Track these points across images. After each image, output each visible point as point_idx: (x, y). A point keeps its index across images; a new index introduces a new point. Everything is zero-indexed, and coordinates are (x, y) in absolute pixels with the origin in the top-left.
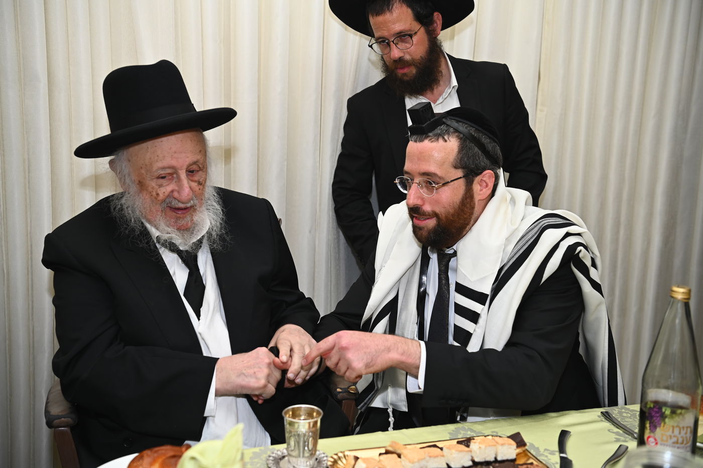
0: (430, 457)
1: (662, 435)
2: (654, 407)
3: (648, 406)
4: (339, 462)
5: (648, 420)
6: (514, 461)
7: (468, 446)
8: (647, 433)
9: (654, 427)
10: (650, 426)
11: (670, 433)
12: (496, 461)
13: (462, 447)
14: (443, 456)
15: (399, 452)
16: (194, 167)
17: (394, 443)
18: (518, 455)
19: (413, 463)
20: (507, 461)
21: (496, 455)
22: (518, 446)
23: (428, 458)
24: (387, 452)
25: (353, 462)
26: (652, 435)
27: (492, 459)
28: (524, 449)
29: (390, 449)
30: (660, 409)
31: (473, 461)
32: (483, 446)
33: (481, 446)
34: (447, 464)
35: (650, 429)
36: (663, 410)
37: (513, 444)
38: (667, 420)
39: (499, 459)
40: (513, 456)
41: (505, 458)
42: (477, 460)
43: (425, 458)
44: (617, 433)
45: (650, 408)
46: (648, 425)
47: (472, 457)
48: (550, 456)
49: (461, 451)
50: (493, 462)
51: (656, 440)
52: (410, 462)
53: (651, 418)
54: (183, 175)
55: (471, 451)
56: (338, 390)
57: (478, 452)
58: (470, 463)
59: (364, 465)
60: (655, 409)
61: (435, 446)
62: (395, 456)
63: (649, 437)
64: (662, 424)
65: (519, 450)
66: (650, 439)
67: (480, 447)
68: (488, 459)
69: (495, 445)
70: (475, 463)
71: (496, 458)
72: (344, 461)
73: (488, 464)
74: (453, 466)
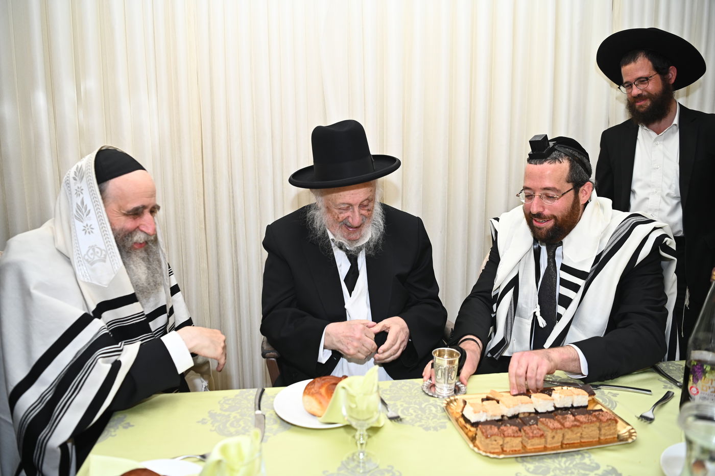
0: (522, 403)
1: (703, 386)
2: (697, 364)
3: (692, 364)
4: (451, 404)
5: (691, 374)
6: (586, 407)
7: (550, 395)
8: (690, 384)
9: (696, 380)
10: (693, 379)
11: (709, 384)
12: (573, 407)
13: (545, 395)
14: (532, 403)
15: (497, 398)
17: (492, 392)
18: (589, 402)
19: (509, 407)
20: (581, 407)
21: (573, 402)
22: (589, 396)
23: (520, 405)
24: (488, 399)
25: (462, 405)
26: (694, 385)
27: (570, 406)
28: (593, 397)
29: (490, 396)
30: (702, 366)
31: (555, 407)
32: (563, 396)
33: (561, 395)
34: (535, 409)
36: (705, 367)
37: (586, 394)
38: (707, 375)
39: (575, 405)
40: (585, 404)
41: (579, 405)
42: (558, 406)
43: (518, 405)
44: (665, 382)
45: (694, 365)
46: (691, 378)
47: (554, 404)
49: (545, 399)
50: (570, 408)
51: (697, 389)
52: (507, 407)
53: (694, 373)
54: (356, 208)
55: (553, 400)
57: (559, 400)
58: (553, 409)
59: (472, 409)
60: (697, 366)
62: (495, 402)
63: (691, 387)
64: (703, 378)
66: (692, 389)
67: (560, 397)
68: (566, 406)
69: (572, 395)
70: (556, 409)
71: (572, 405)
72: (455, 403)
73: (566, 409)
74: (540, 411)
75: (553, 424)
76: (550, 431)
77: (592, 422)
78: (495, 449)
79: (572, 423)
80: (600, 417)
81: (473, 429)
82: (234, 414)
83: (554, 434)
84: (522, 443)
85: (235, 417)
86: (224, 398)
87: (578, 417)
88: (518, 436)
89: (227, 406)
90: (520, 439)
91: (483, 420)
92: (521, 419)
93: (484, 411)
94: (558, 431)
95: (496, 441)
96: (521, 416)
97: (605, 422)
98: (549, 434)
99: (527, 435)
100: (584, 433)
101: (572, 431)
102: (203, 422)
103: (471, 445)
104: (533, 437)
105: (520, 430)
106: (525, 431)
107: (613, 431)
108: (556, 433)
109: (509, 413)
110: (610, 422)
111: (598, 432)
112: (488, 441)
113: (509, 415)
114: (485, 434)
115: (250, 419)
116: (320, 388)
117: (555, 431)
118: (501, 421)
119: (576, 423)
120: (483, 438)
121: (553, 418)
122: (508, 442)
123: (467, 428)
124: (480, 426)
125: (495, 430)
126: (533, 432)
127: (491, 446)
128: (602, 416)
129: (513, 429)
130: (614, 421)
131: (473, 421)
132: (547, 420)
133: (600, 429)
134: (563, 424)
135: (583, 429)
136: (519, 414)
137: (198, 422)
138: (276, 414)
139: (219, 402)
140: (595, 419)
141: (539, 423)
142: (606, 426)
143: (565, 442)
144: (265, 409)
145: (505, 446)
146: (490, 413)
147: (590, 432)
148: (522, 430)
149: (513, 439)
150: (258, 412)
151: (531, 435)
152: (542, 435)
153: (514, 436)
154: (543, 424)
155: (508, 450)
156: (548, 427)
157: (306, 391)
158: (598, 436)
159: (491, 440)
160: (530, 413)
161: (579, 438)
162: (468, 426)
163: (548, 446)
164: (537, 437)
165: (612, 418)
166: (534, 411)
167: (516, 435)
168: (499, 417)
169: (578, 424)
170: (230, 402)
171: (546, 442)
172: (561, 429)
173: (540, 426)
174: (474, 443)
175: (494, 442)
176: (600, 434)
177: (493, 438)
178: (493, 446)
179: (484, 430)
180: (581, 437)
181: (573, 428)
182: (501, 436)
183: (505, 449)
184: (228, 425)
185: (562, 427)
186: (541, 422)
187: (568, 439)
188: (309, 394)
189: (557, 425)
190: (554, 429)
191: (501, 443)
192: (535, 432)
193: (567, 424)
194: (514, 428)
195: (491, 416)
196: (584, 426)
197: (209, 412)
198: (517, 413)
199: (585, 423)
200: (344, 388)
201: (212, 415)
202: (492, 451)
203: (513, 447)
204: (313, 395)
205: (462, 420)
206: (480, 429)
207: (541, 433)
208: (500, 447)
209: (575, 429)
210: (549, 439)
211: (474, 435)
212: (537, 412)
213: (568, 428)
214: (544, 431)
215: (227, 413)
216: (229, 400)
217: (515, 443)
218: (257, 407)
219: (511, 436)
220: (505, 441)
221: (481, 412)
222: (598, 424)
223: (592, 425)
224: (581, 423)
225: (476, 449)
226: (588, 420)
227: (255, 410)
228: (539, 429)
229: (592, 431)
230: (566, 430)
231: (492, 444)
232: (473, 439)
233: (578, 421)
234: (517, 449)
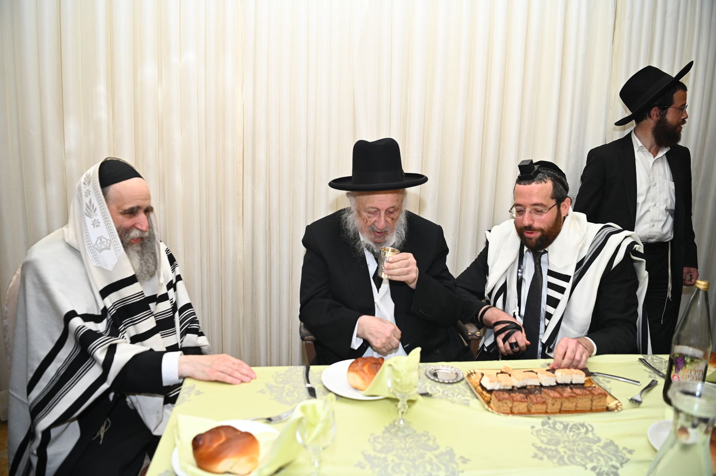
0: (530, 377)
1: (683, 375)
2: (679, 357)
3: (675, 356)
4: (472, 376)
6: (583, 384)
7: (554, 373)
8: (673, 373)
9: (678, 370)
10: (675, 369)
11: (689, 373)
13: (550, 373)
14: (538, 378)
15: (509, 373)
16: (391, 210)
17: (506, 368)
18: (586, 381)
19: (519, 380)
20: (579, 384)
21: (572, 380)
22: (586, 376)
23: (528, 378)
24: (502, 372)
25: (480, 376)
26: (676, 374)
27: (569, 382)
28: (590, 378)
29: (504, 371)
30: (683, 358)
31: (557, 383)
32: (564, 374)
33: (562, 373)
34: (540, 383)
36: (685, 359)
37: (583, 374)
38: (687, 366)
39: (574, 382)
40: (583, 382)
41: (577, 382)
42: (559, 382)
43: (526, 378)
44: (649, 372)
45: (677, 357)
47: (556, 380)
48: (606, 384)
49: (549, 376)
50: (570, 384)
51: (678, 377)
52: (517, 379)
53: (676, 364)
54: (383, 213)
55: (555, 376)
56: (469, 334)
57: (560, 377)
58: (555, 384)
59: (488, 379)
60: (680, 358)
61: (532, 371)
62: (507, 375)
63: (674, 376)
64: (684, 368)
65: (586, 378)
66: (674, 377)
67: (562, 375)
68: (566, 382)
69: (571, 374)
70: (558, 384)
71: (571, 382)
72: (474, 375)
73: (566, 385)
74: (544, 384)
75: (553, 394)
76: (551, 399)
77: (586, 395)
78: (505, 410)
79: (569, 394)
80: (593, 391)
81: (488, 395)
82: (287, 386)
83: (554, 401)
84: (528, 408)
85: (289, 389)
86: (276, 373)
87: (575, 390)
88: (524, 402)
89: (280, 380)
90: (526, 404)
91: (497, 388)
92: (528, 390)
93: (498, 382)
94: (558, 400)
95: (506, 404)
96: (529, 387)
97: (596, 395)
98: (550, 401)
99: (532, 402)
100: (579, 403)
101: (569, 400)
102: (262, 392)
103: (486, 406)
104: (537, 403)
105: (527, 398)
106: (530, 398)
107: (602, 403)
108: (556, 401)
109: (518, 384)
110: (600, 396)
111: (590, 403)
112: (500, 403)
113: (519, 386)
114: (498, 398)
115: (302, 390)
116: (363, 366)
117: (554, 399)
118: (512, 390)
119: (572, 394)
120: (496, 401)
121: (554, 390)
122: (516, 406)
123: (483, 394)
124: (494, 392)
125: (506, 395)
126: (537, 399)
127: (502, 408)
128: (595, 390)
129: (521, 397)
130: (604, 396)
131: (489, 388)
132: (549, 391)
133: (592, 401)
134: (561, 395)
135: (578, 400)
136: (526, 386)
137: (258, 392)
138: (325, 387)
139: (273, 376)
140: (588, 393)
141: (542, 393)
142: (597, 399)
143: (563, 409)
144: (314, 383)
145: (514, 409)
146: (503, 383)
147: (585, 403)
148: (528, 398)
149: (520, 403)
150: (308, 385)
151: (535, 401)
152: (544, 403)
153: (521, 401)
154: (545, 393)
155: (516, 412)
156: (549, 395)
157: (351, 368)
158: (590, 406)
159: (502, 403)
160: (536, 386)
161: (574, 407)
162: (485, 393)
163: (549, 411)
164: (539, 403)
165: (603, 392)
166: (539, 384)
167: (523, 400)
168: (510, 388)
169: (574, 395)
170: (282, 376)
171: (547, 408)
172: (560, 398)
173: (543, 395)
174: (489, 406)
175: (505, 405)
176: (592, 405)
177: (504, 401)
178: (504, 408)
179: (497, 395)
180: (576, 406)
181: (570, 398)
182: (510, 400)
183: (513, 411)
184: (284, 395)
185: (561, 397)
186: (543, 391)
187: (565, 407)
188: (353, 371)
189: (557, 395)
190: (554, 398)
191: (510, 405)
192: (538, 399)
193: (565, 394)
194: (522, 395)
195: (504, 386)
196: (579, 397)
197: (266, 384)
198: (525, 385)
199: (580, 395)
200: (390, 365)
201: (269, 387)
202: (503, 411)
203: (520, 409)
204: (357, 372)
205: (479, 388)
206: (495, 394)
207: (544, 400)
208: (509, 409)
209: (572, 399)
210: (550, 406)
211: (489, 400)
212: (541, 386)
213: (566, 398)
214: (546, 399)
215: (281, 386)
216: (281, 374)
217: (523, 407)
218: (306, 381)
219: (519, 401)
220: (514, 405)
221: (496, 382)
222: (590, 396)
223: (586, 397)
224: (577, 395)
225: (490, 409)
226: (583, 393)
227: (306, 384)
228: (542, 397)
229: (586, 401)
230: (564, 399)
231: (503, 406)
232: (488, 403)
233: (575, 393)
234: (523, 411)
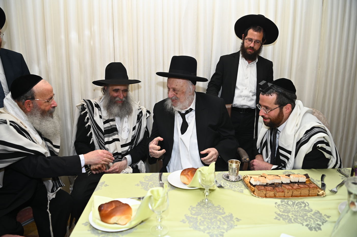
0: (276, 179)
3: (355, 167)
4: (245, 178)
5: (354, 172)
7: (289, 177)
12: (299, 182)
14: (280, 179)
15: (265, 176)
17: (264, 174)
18: (306, 181)
19: (270, 180)
20: (303, 182)
21: (299, 180)
23: (275, 179)
24: (261, 176)
25: (250, 178)
27: (297, 181)
28: (309, 179)
31: (291, 181)
33: (293, 177)
34: (282, 182)
35: (355, 175)
37: (305, 177)
39: (300, 181)
42: (292, 181)
43: (274, 179)
44: (342, 177)
46: (354, 174)
47: (290, 180)
48: (318, 182)
49: (286, 178)
50: (298, 182)
52: (269, 180)
53: (356, 171)
55: (290, 178)
56: (243, 159)
57: (292, 179)
58: (290, 182)
59: (254, 179)
61: (278, 176)
62: (264, 177)
65: (307, 179)
68: (296, 181)
69: (298, 177)
70: (291, 182)
72: (247, 178)
73: (296, 183)
74: (284, 182)
76: (287, 190)
77: (306, 187)
78: (262, 195)
79: (297, 187)
80: (310, 186)
81: (253, 188)
82: (150, 183)
83: (288, 191)
84: (274, 194)
85: (151, 184)
86: (145, 176)
87: (300, 185)
88: (272, 191)
89: (147, 179)
90: (273, 192)
91: (258, 184)
92: (275, 185)
93: (259, 181)
94: (290, 190)
95: (263, 192)
96: (275, 184)
97: (312, 188)
98: (286, 191)
99: (277, 191)
100: (302, 192)
101: (297, 190)
102: (138, 185)
103: (252, 193)
104: (279, 192)
105: (274, 189)
106: (276, 189)
107: (315, 192)
108: (289, 191)
109: (270, 182)
110: (314, 188)
111: (308, 192)
112: (259, 192)
113: (270, 183)
114: (258, 189)
115: (157, 185)
116: (188, 172)
117: (289, 190)
118: (267, 185)
119: (298, 187)
120: (257, 191)
121: (289, 185)
122: (268, 193)
123: (251, 187)
125: (263, 188)
126: (279, 190)
127: (260, 194)
128: (311, 185)
129: (270, 188)
130: (316, 188)
131: (254, 184)
132: (286, 185)
133: (309, 191)
134: (293, 188)
135: (302, 190)
136: (274, 183)
137: (136, 185)
138: (169, 183)
139: (144, 178)
140: (307, 186)
141: (282, 187)
142: (312, 190)
143: (293, 195)
144: (164, 181)
145: (267, 194)
146: (262, 182)
147: (305, 191)
148: (275, 189)
149: (270, 192)
150: (161, 182)
151: (278, 191)
152: (283, 191)
153: (271, 191)
154: (284, 187)
155: (268, 196)
156: (286, 188)
157: (182, 173)
158: (308, 193)
159: (261, 192)
160: (279, 183)
163: (285, 196)
164: (281, 192)
165: (315, 186)
167: (271, 190)
168: (265, 184)
169: (299, 188)
170: (148, 178)
171: (285, 194)
172: (292, 189)
173: (283, 188)
174: (254, 194)
175: (262, 193)
176: (309, 193)
177: (262, 191)
178: (262, 194)
180: (300, 194)
181: (297, 189)
182: (265, 190)
183: (266, 196)
184: (148, 187)
185: (292, 188)
186: (283, 186)
187: (294, 194)
188: (183, 175)
189: (290, 187)
190: (288, 189)
191: (265, 193)
192: (280, 190)
193: (295, 187)
194: (271, 188)
195: (262, 183)
196: (302, 189)
197: (140, 181)
198: (273, 182)
199: (303, 188)
200: (200, 171)
201: (141, 183)
202: (261, 196)
203: (270, 195)
204: (185, 175)
205: (249, 184)
206: (257, 187)
207: (283, 190)
208: (264, 195)
209: (298, 190)
210: (286, 193)
211: (254, 190)
213: (295, 189)
214: (284, 190)
215: (147, 182)
216: (148, 177)
218: (160, 180)
219: (269, 191)
220: (267, 193)
222: (308, 188)
223: (306, 189)
224: (301, 187)
225: (254, 195)
226: (304, 187)
227: (160, 181)
228: (282, 189)
229: (306, 191)
230: (294, 190)
231: (261, 193)
232: (254, 192)
233: (300, 187)
234: (271, 196)
